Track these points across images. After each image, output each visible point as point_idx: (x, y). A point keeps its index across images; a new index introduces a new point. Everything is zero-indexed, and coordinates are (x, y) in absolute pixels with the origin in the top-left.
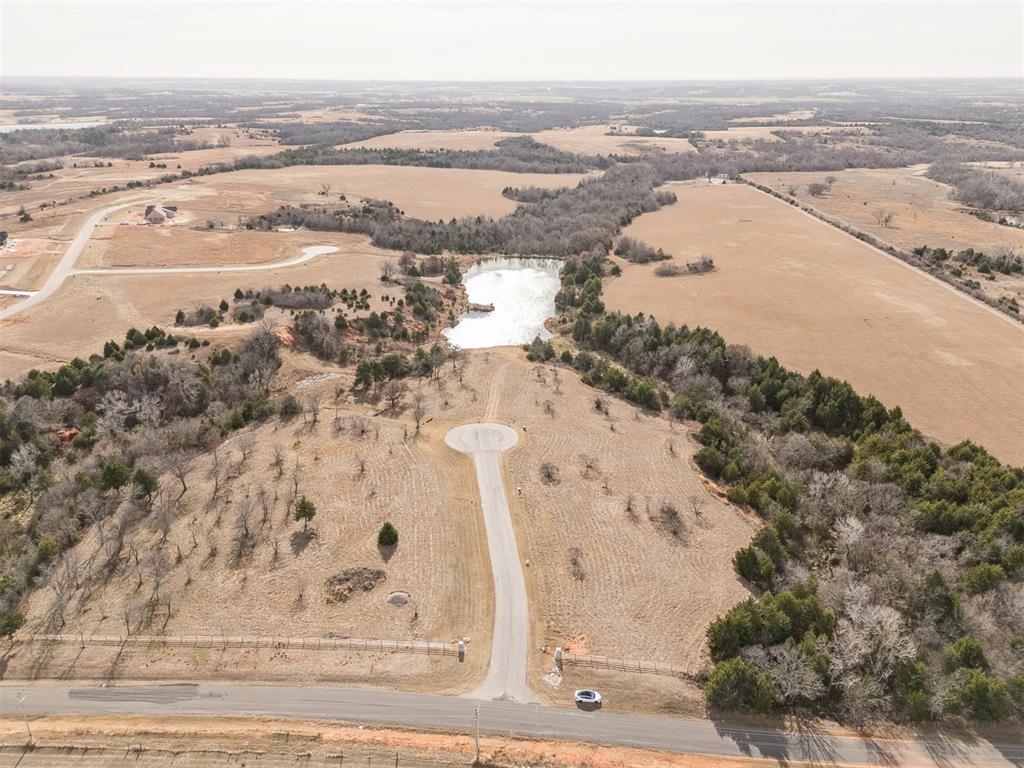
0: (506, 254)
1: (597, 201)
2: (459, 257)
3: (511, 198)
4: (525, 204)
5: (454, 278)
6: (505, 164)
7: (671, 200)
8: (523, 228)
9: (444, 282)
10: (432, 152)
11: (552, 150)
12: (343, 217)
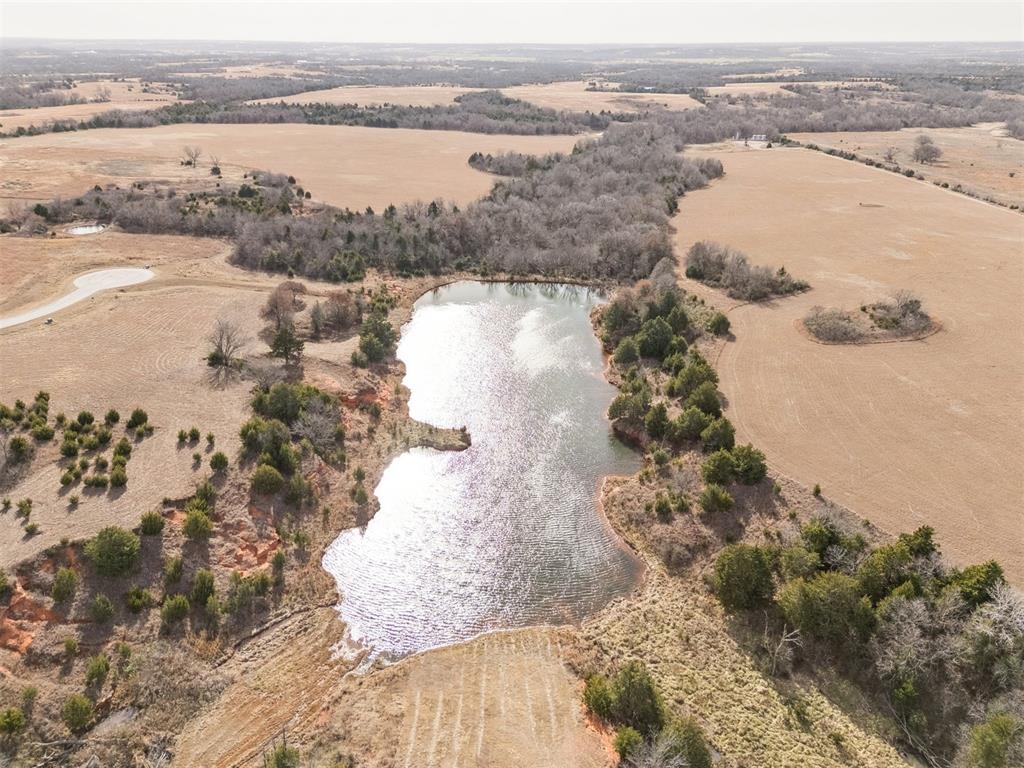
0: (483, 274)
1: (610, 174)
2: (397, 285)
3: (482, 169)
4: (505, 179)
5: (379, 353)
6: (470, 122)
7: (715, 171)
8: (509, 223)
9: (356, 363)
10: (373, 108)
11: (528, 106)
12: (202, 203)
